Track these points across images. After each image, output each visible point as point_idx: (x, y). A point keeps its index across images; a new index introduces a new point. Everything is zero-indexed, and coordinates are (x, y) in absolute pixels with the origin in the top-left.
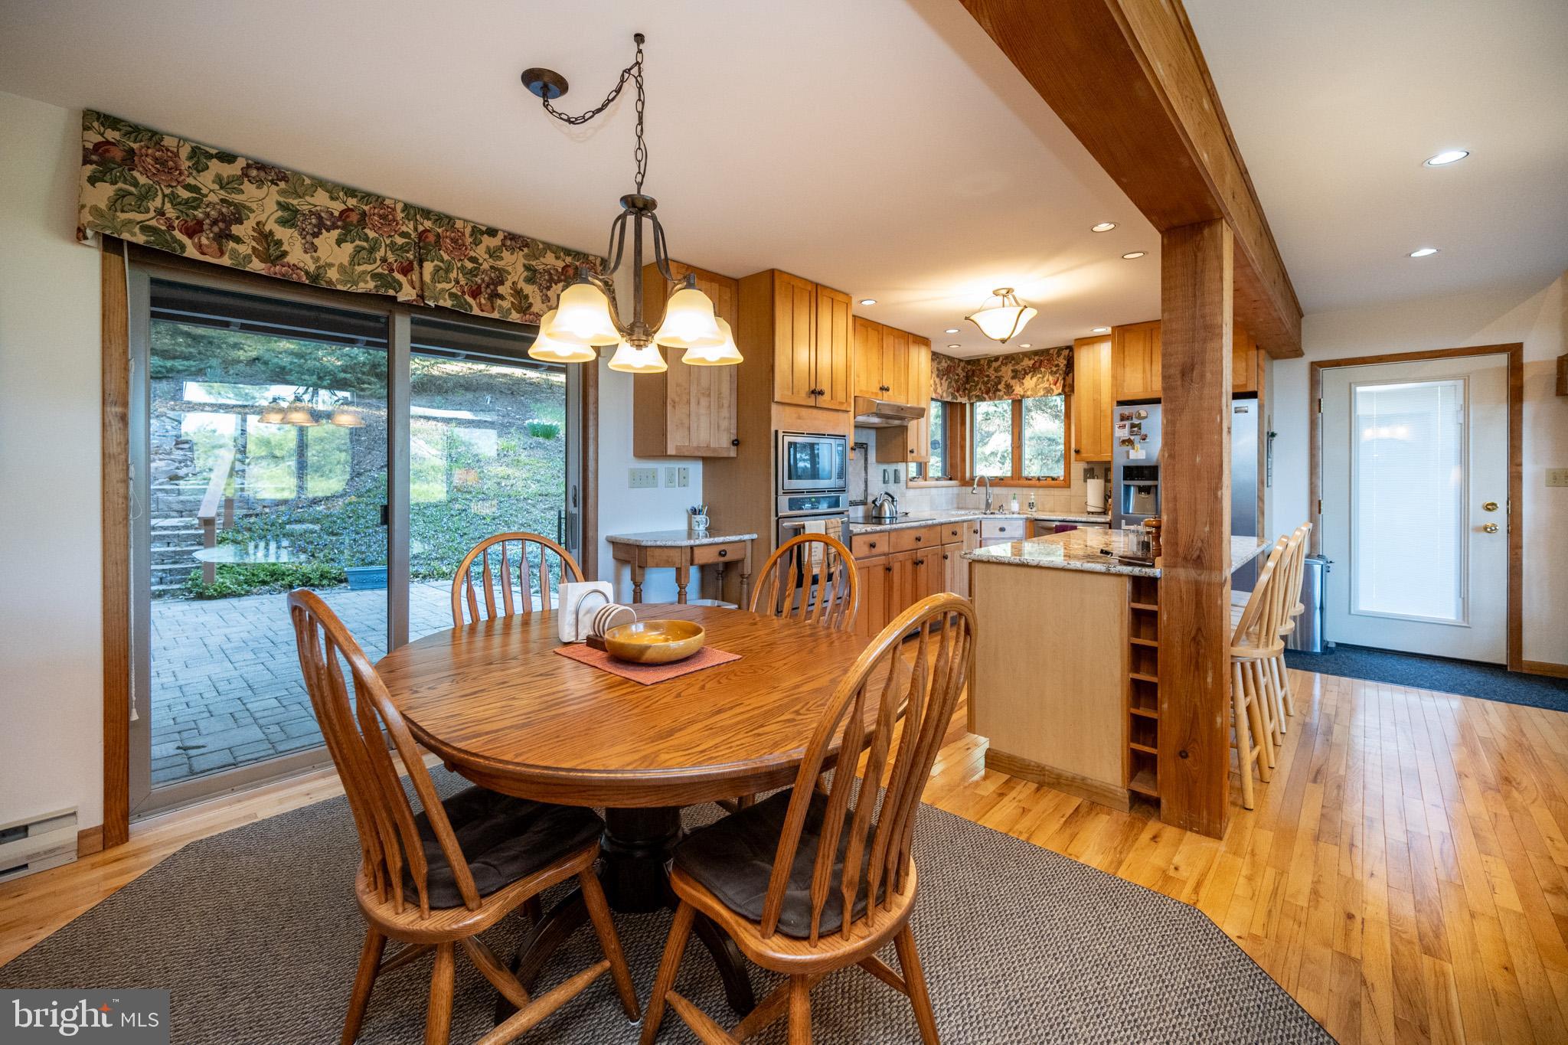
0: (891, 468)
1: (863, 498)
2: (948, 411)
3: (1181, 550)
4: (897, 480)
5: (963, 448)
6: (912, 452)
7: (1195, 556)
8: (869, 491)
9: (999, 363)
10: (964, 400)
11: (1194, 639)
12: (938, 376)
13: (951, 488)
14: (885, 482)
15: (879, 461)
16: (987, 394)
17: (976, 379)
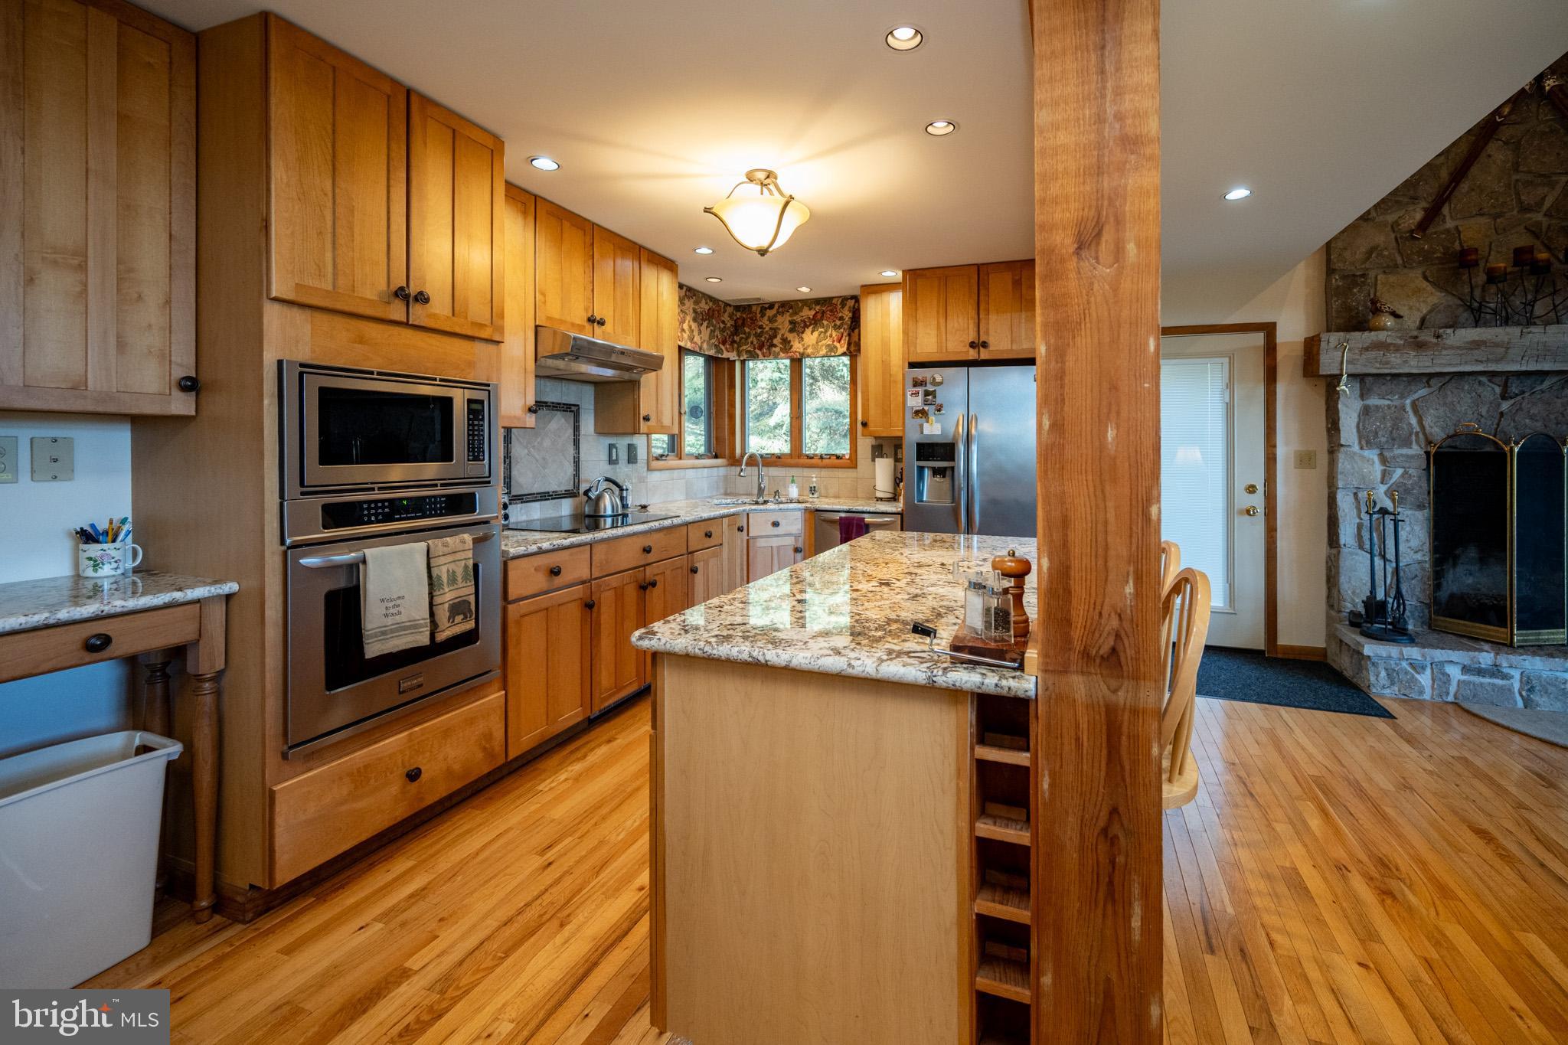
0: (622, 443)
1: (570, 487)
2: (713, 369)
3: (1077, 634)
4: (632, 459)
5: (732, 417)
6: (647, 419)
7: (1105, 650)
8: (582, 476)
9: (774, 311)
10: (732, 356)
11: (1105, 831)
12: (695, 320)
13: (717, 469)
14: (611, 462)
15: (600, 432)
16: (760, 349)
17: (747, 330)
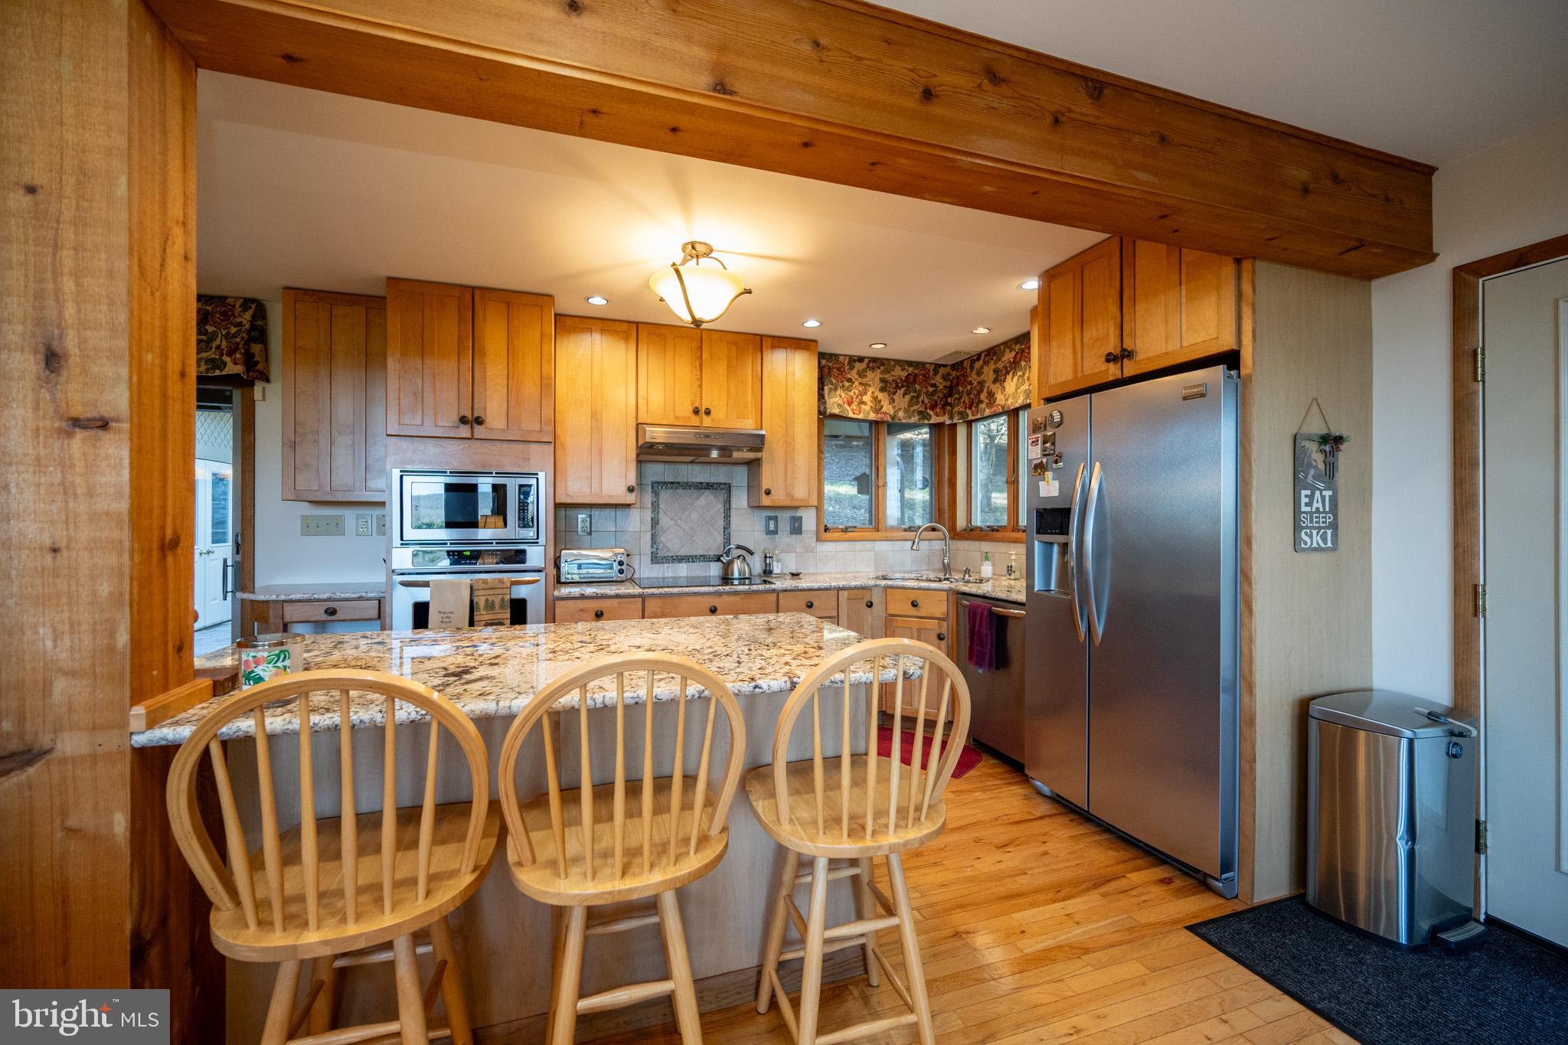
0: (784, 516)
1: (720, 553)
2: (935, 436)
5: (953, 486)
6: (768, 493)
9: (981, 362)
10: (945, 420)
14: (769, 532)
16: (970, 408)
17: (918, 387)
